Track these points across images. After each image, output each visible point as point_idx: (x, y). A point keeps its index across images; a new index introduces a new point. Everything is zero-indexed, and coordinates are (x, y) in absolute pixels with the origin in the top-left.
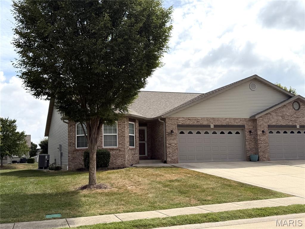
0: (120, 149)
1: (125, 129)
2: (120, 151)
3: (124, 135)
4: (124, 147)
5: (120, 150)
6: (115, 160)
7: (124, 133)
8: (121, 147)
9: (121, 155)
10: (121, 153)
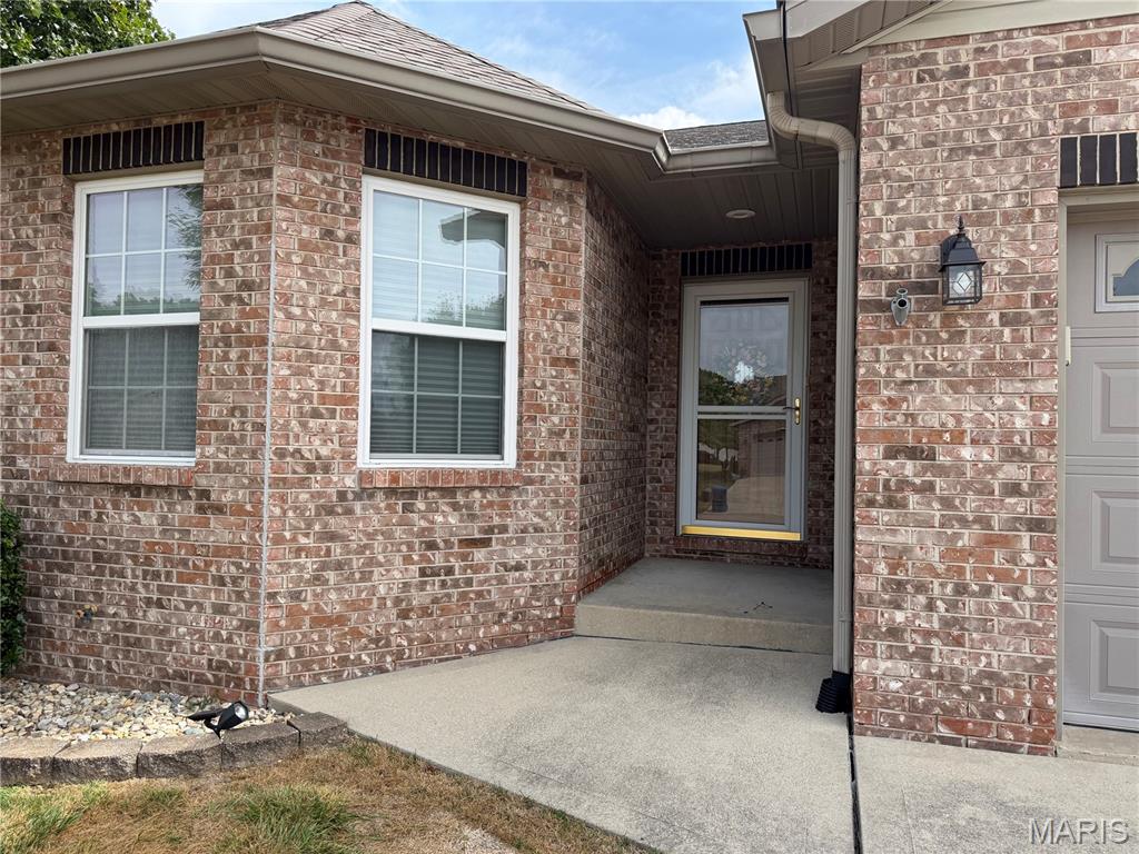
0: (203, 482)
1: (264, 257)
2: (207, 505)
3: (254, 327)
4: (250, 465)
5: (204, 494)
6: (159, 604)
7: (256, 298)
8: (218, 468)
9: (219, 552)
10: (219, 532)
